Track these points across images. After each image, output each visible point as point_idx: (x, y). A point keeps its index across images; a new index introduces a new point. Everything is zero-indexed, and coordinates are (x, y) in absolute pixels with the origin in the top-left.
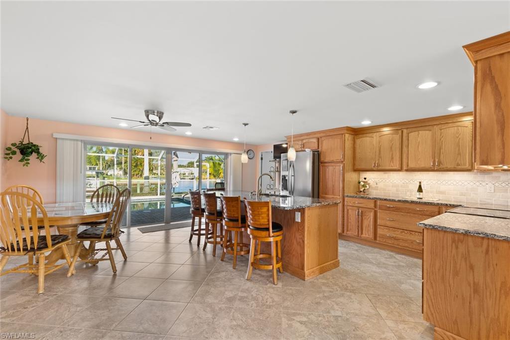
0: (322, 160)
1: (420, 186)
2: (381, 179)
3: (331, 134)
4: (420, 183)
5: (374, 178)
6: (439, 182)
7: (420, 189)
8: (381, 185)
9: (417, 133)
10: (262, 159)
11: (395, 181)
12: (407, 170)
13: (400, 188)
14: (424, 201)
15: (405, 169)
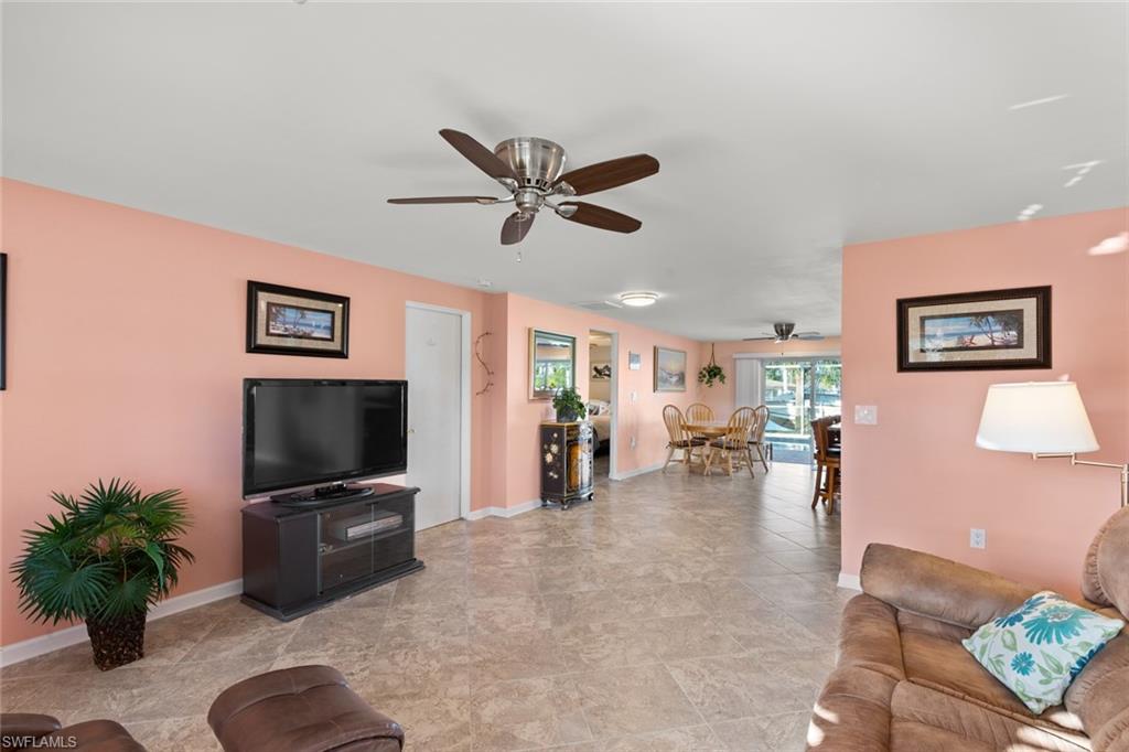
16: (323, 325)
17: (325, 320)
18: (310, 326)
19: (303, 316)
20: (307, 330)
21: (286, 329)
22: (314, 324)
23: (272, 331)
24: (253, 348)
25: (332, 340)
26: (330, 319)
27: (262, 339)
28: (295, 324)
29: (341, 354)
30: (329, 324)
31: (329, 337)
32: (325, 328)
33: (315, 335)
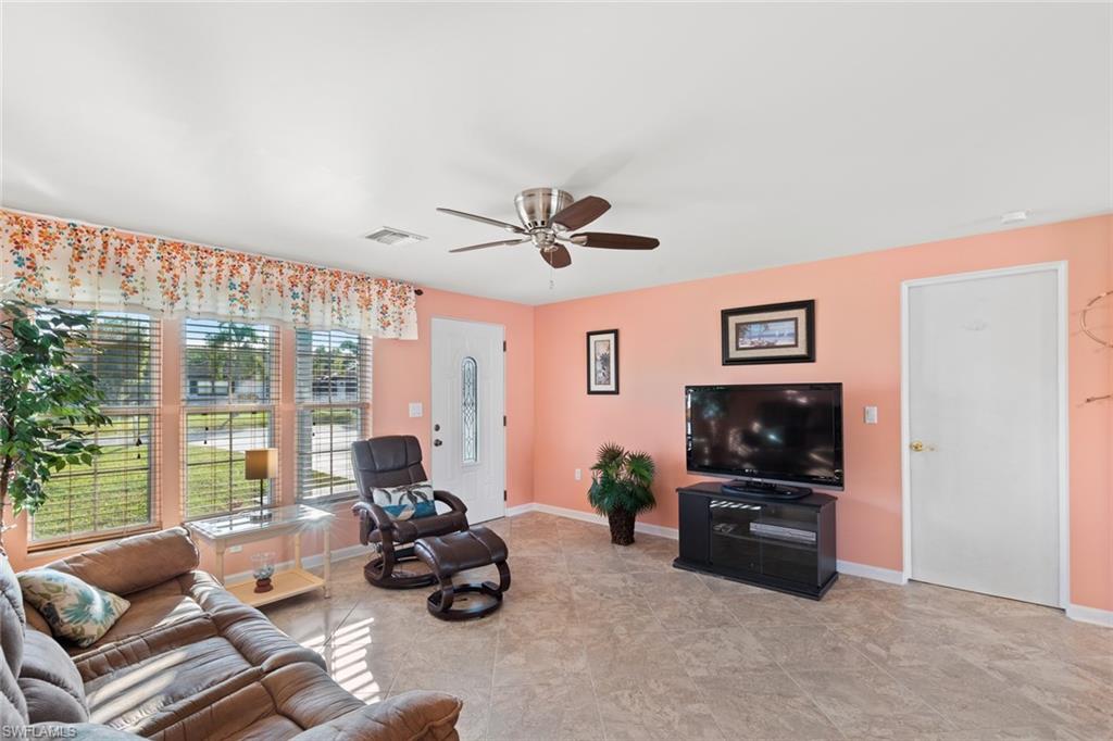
16: (787, 332)
17: (789, 327)
18: (774, 335)
19: (767, 327)
20: (771, 340)
21: (753, 343)
22: (777, 333)
23: (741, 346)
24: (728, 361)
25: (796, 345)
26: (793, 326)
27: (734, 354)
28: (759, 337)
29: (809, 357)
30: (793, 331)
31: (793, 343)
32: (789, 335)
33: (778, 344)
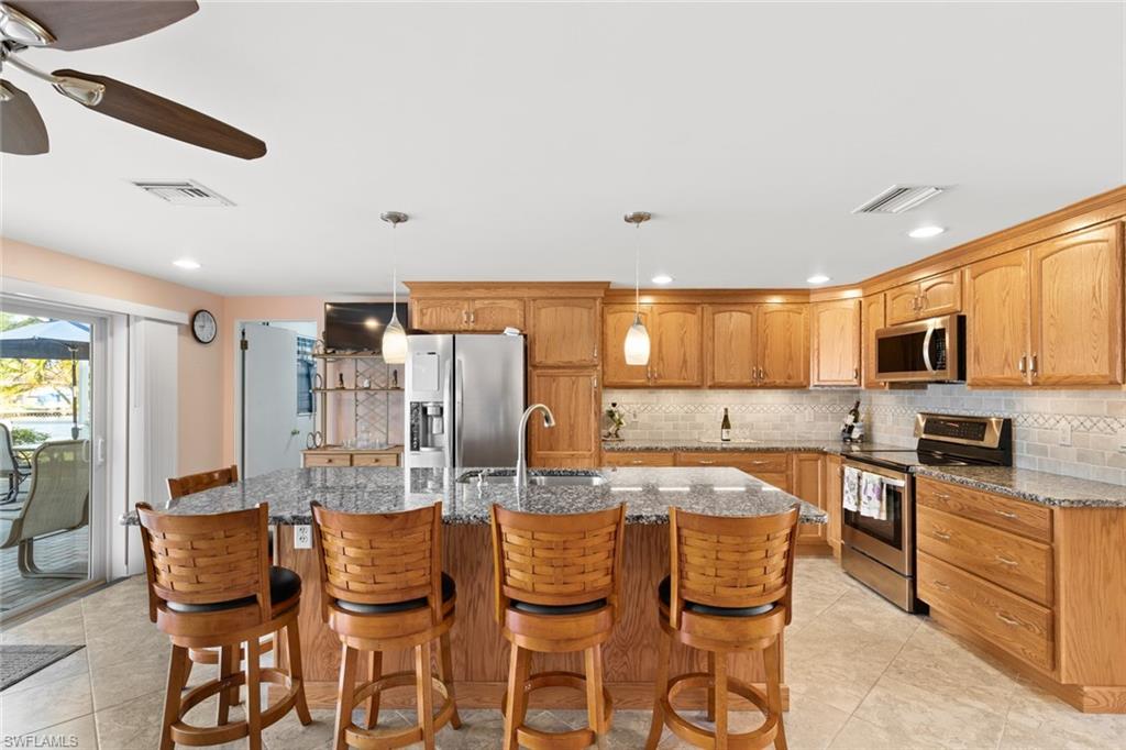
0: (537, 360)
1: (726, 417)
2: (643, 404)
3: (561, 295)
4: (726, 410)
5: (628, 404)
6: (744, 408)
7: (726, 424)
8: (643, 418)
9: (727, 314)
10: (244, 345)
11: (671, 409)
12: (711, 387)
13: (680, 422)
14: (734, 445)
15: (709, 384)
